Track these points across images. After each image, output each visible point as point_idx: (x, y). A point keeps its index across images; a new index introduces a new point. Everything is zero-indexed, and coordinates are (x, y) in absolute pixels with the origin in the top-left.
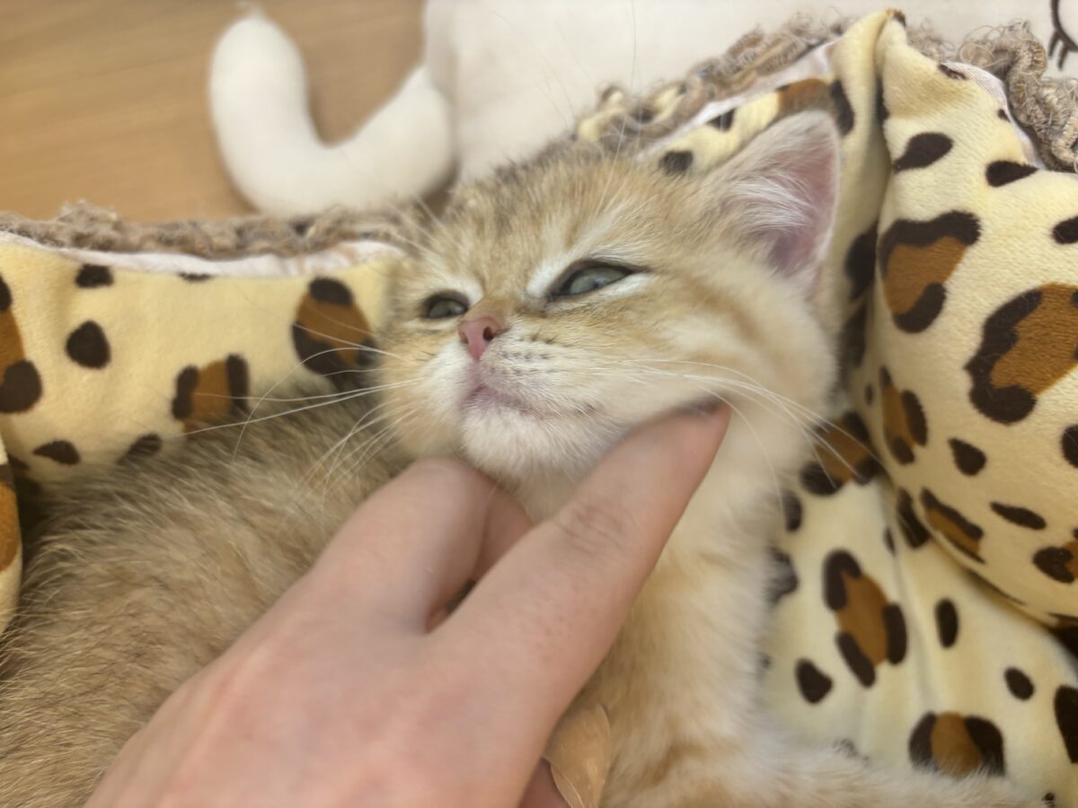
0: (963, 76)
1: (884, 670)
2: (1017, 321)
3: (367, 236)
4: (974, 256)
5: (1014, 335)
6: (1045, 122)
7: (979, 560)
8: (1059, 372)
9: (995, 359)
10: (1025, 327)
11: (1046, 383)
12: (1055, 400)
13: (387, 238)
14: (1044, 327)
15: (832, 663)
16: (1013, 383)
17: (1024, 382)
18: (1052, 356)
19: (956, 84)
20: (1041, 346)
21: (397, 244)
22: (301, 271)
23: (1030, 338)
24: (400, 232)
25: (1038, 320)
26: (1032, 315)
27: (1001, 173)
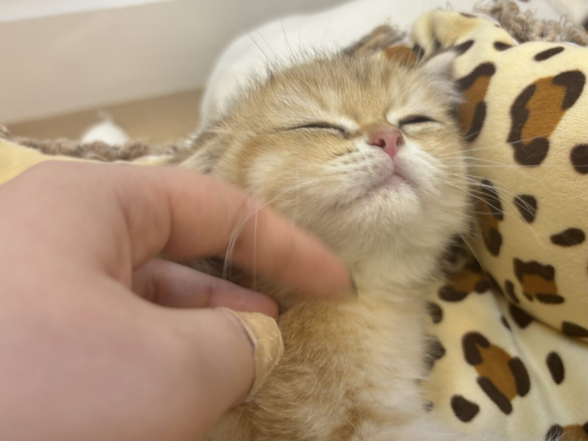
1: (517, 402)
2: (526, 102)
4: (496, 81)
5: (526, 110)
6: (523, 30)
7: (559, 300)
8: (556, 120)
9: (521, 128)
10: (531, 104)
11: (551, 128)
12: (559, 136)
14: (541, 100)
15: (474, 394)
16: (534, 137)
17: (539, 135)
18: (550, 113)
20: (542, 111)
23: (535, 109)
25: (537, 98)
26: (533, 97)
27: (500, 46)
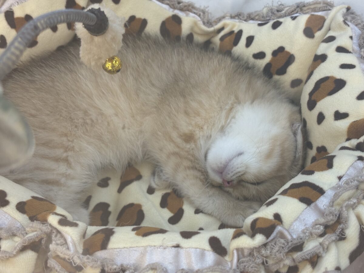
0: (348, 26)
2: (321, 83)
3: (194, 13)
13: (199, 16)
19: (346, 27)
21: (201, 18)
22: (173, 11)
23: (322, 88)
24: (203, 15)
25: (326, 84)
26: (325, 82)
